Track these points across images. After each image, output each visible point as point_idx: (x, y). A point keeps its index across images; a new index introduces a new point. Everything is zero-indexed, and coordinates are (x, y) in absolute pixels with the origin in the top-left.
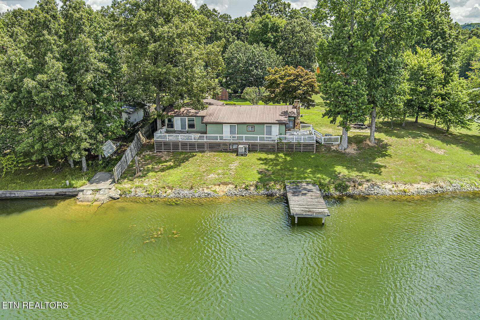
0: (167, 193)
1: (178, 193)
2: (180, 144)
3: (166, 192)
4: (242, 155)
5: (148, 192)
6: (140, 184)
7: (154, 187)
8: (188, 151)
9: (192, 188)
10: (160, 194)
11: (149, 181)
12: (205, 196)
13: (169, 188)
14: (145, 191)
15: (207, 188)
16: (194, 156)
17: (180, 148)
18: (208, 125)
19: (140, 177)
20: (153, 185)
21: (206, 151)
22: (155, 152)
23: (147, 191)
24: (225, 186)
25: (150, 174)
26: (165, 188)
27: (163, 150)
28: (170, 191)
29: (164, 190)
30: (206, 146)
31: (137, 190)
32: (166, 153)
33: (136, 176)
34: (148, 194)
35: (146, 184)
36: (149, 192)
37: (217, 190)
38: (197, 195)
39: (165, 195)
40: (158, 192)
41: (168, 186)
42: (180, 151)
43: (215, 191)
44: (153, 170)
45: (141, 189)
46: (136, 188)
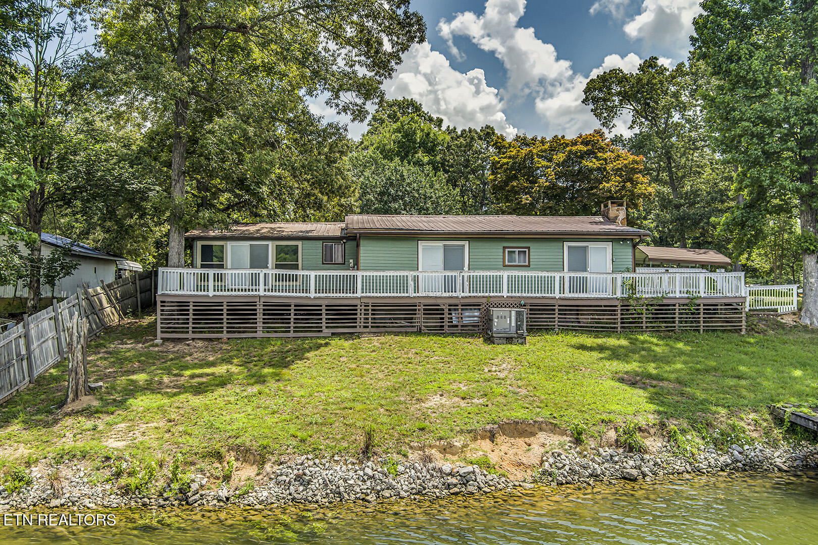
0: (234, 482)
1: (298, 478)
2: (260, 308)
3: (227, 478)
4: (509, 340)
5: (123, 481)
6: (80, 444)
7: (159, 456)
8: (291, 334)
9: (367, 451)
10: (195, 486)
11: (130, 429)
12: (448, 486)
13: (245, 454)
14: (107, 473)
15: (444, 451)
16: (318, 347)
17: (260, 325)
18: (362, 242)
19: (89, 412)
20: (155, 444)
21: (362, 333)
22: (159, 341)
23: (118, 475)
24: (520, 441)
25: (140, 402)
26: (219, 457)
27: (190, 335)
28: (250, 471)
29: (217, 468)
30: (360, 316)
31: (65, 472)
32: (200, 344)
33: (68, 408)
34: (126, 491)
35: (113, 444)
36: (133, 481)
37: (493, 458)
38: (403, 485)
39: (224, 493)
40: (186, 478)
41: (237, 448)
42: (260, 334)
43: (486, 465)
44: (151, 388)
45: (85, 467)
46: (59, 460)
